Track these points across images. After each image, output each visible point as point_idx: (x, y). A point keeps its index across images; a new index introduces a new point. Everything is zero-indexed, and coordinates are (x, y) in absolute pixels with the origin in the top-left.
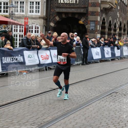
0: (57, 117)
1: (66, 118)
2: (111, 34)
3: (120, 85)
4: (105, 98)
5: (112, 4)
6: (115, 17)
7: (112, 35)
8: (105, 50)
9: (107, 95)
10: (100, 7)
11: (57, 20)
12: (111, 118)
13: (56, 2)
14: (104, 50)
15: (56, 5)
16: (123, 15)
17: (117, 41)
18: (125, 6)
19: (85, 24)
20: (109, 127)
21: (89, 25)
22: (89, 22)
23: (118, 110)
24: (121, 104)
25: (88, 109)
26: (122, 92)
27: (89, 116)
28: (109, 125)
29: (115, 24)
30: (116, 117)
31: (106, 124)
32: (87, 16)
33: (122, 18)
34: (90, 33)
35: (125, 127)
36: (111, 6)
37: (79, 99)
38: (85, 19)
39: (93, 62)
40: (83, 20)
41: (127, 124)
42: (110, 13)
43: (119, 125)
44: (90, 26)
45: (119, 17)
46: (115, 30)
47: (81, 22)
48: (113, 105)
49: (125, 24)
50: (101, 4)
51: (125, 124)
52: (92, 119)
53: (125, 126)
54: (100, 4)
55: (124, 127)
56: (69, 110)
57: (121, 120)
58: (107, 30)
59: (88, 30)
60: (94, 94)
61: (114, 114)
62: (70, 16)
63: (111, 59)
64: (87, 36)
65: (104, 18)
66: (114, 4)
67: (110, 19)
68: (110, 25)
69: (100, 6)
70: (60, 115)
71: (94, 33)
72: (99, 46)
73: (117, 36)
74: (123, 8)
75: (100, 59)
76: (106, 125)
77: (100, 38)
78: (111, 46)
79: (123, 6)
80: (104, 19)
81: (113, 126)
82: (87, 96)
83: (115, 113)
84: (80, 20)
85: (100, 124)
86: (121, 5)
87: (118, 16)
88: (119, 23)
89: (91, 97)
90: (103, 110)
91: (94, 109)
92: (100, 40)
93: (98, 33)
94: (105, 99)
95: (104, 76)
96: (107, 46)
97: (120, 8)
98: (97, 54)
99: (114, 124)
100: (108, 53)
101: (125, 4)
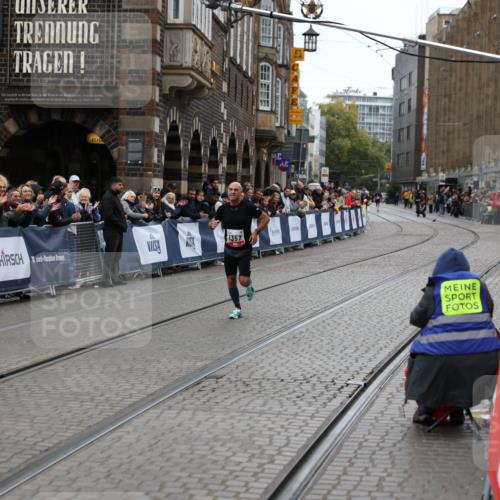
0: (10, 474)
1: (40, 478)
2: (201, 178)
3: (229, 351)
4: (180, 397)
5: (201, 73)
6: (212, 119)
7: (205, 179)
8: (180, 232)
9: (187, 389)
10: (158, 85)
11: (9, 132)
12: (199, 468)
13: (5, 70)
14: (177, 233)
15: (6, 80)
16: (242, 111)
17: (220, 198)
18: (246, 82)
19: (110, 143)
20: (191, 496)
21: (124, 148)
22: (124, 138)
23: (221, 437)
24: (232, 417)
25: (120, 438)
26: (237, 375)
27: (121, 465)
28: (191, 492)
29: (214, 142)
30: (215, 462)
31: (181, 487)
32: (117, 119)
33: (238, 121)
34: (127, 175)
35: (247, 495)
36: (199, 82)
37: (87, 405)
38: (107, 127)
39: (139, 275)
40: (104, 131)
41: (251, 485)
42: (196, 106)
43: (224, 490)
44: (128, 152)
45: (225, 118)
46: (214, 164)
47: (95, 138)
48: (207, 420)
49: (247, 141)
50: (164, 74)
51: (247, 483)
52: (133, 475)
53: (247, 491)
54: (158, 74)
55: (242, 495)
56: (51, 445)
57: (232, 472)
58: (184, 164)
59: (119, 167)
60: (142, 387)
61: (210, 452)
62: (56, 117)
63: (202, 264)
64: (117, 186)
65: (174, 122)
66: (208, 74)
67: (197, 125)
68: (196, 147)
69: (161, 81)
70: (20, 465)
71: (141, 175)
72: (159, 221)
73: (220, 183)
74: (239, 87)
75: (163, 263)
76: (181, 490)
77: (163, 192)
78: (200, 217)
79: (239, 82)
80: (174, 127)
81: (205, 492)
82: (117, 394)
83: (211, 449)
84: (91, 131)
85: (160, 490)
86: (233, 76)
87: (223, 114)
88: (226, 139)
89: (131, 396)
90: (171, 442)
91: (138, 440)
92: (164, 200)
93: (155, 176)
94: (178, 403)
95: (177, 322)
96: (188, 218)
97: (229, 88)
98: (153, 246)
99: (206, 486)
100: (191, 243)
101: (245, 74)
